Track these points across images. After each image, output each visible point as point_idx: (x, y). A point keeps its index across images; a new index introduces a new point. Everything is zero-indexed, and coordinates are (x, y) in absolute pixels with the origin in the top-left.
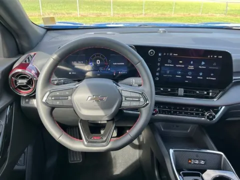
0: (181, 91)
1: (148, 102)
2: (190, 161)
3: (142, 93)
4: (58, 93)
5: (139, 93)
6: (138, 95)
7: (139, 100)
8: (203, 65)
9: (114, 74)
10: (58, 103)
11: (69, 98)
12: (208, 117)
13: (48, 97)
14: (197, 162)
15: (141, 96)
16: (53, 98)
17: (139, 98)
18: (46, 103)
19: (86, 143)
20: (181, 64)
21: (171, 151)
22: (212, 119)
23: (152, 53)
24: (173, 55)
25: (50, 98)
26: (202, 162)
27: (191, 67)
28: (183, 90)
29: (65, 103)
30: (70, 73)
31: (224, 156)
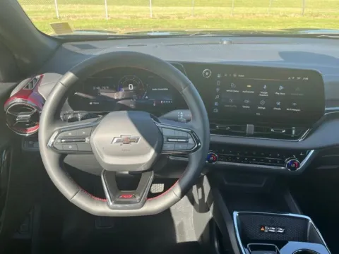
0: (250, 128)
1: (199, 144)
2: (262, 229)
3: (192, 132)
4: (70, 134)
5: (188, 132)
6: (185, 135)
7: (187, 142)
8: (282, 91)
9: (154, 105)
10: (70, 147)
11: (87, 139)
12: (289, 166)
13: (55, 139)
14: (273, 230)
15: (189, 135)
16: (63, 141)
17: (187, 138)
18: (53, 148)
19: (111, 204)
20: (249, 89)
21: (236, 214)
22: (295, 168)
23: (207, 74)
24: (237, 76)
25: (59, 141)
26: (281, 231)
27: (264, 94)
28: (253, 126)
29: (81, 147)
30: (91, 103)
31: (311, 221)
